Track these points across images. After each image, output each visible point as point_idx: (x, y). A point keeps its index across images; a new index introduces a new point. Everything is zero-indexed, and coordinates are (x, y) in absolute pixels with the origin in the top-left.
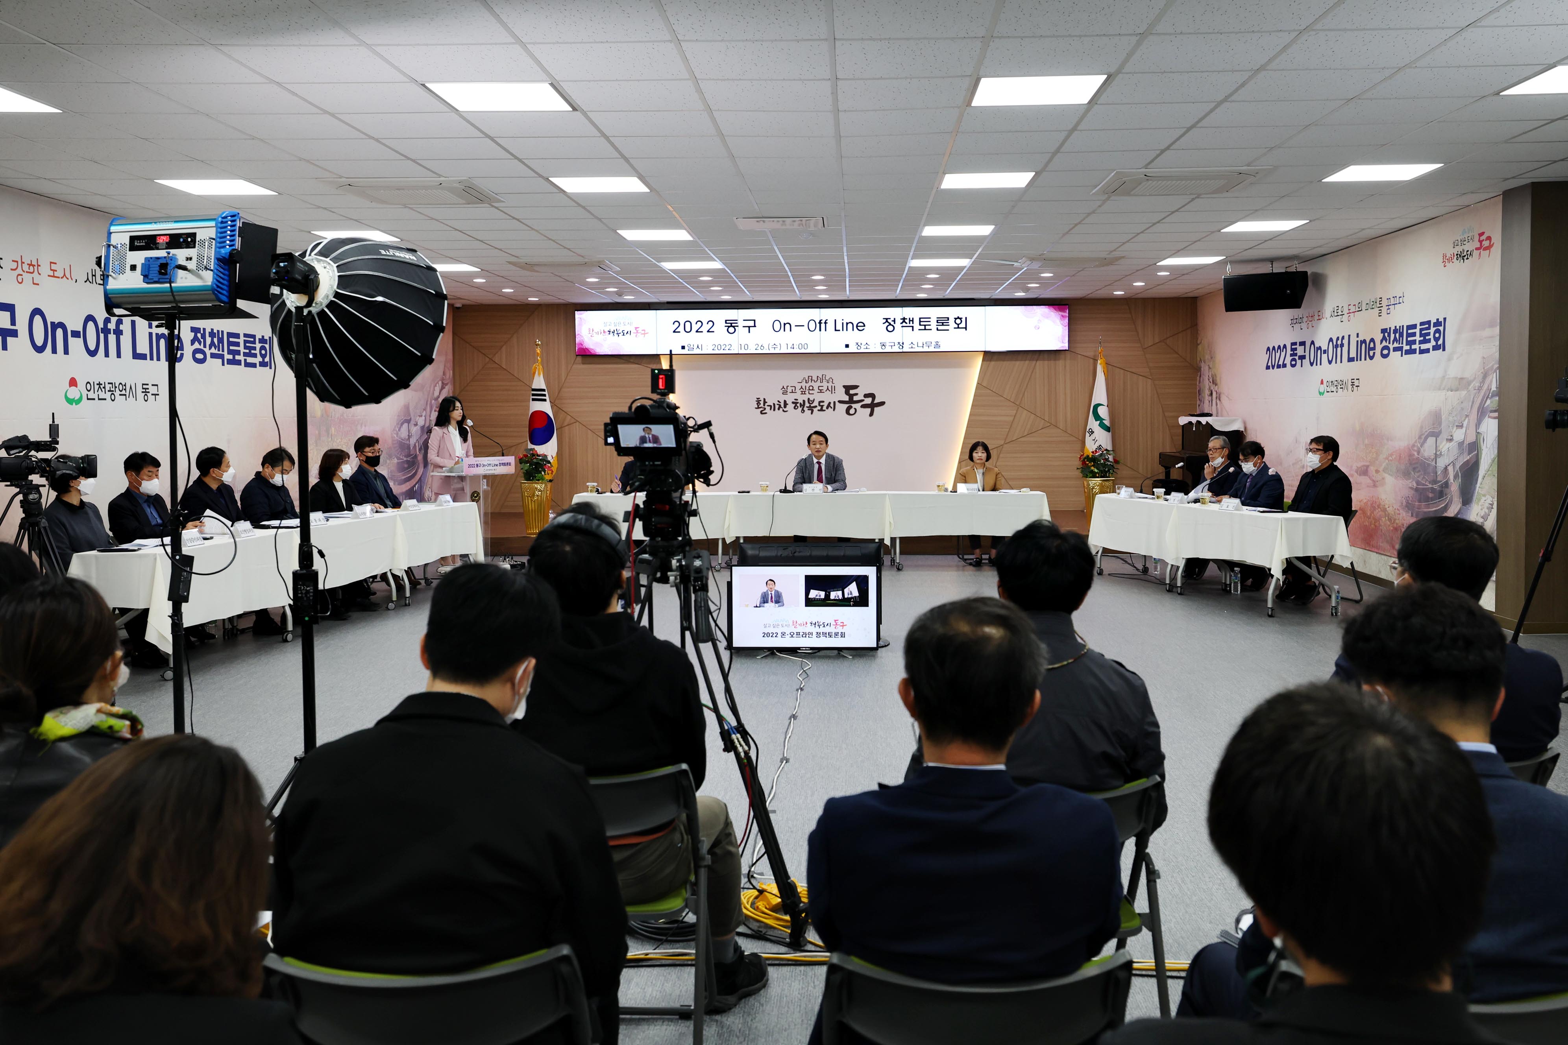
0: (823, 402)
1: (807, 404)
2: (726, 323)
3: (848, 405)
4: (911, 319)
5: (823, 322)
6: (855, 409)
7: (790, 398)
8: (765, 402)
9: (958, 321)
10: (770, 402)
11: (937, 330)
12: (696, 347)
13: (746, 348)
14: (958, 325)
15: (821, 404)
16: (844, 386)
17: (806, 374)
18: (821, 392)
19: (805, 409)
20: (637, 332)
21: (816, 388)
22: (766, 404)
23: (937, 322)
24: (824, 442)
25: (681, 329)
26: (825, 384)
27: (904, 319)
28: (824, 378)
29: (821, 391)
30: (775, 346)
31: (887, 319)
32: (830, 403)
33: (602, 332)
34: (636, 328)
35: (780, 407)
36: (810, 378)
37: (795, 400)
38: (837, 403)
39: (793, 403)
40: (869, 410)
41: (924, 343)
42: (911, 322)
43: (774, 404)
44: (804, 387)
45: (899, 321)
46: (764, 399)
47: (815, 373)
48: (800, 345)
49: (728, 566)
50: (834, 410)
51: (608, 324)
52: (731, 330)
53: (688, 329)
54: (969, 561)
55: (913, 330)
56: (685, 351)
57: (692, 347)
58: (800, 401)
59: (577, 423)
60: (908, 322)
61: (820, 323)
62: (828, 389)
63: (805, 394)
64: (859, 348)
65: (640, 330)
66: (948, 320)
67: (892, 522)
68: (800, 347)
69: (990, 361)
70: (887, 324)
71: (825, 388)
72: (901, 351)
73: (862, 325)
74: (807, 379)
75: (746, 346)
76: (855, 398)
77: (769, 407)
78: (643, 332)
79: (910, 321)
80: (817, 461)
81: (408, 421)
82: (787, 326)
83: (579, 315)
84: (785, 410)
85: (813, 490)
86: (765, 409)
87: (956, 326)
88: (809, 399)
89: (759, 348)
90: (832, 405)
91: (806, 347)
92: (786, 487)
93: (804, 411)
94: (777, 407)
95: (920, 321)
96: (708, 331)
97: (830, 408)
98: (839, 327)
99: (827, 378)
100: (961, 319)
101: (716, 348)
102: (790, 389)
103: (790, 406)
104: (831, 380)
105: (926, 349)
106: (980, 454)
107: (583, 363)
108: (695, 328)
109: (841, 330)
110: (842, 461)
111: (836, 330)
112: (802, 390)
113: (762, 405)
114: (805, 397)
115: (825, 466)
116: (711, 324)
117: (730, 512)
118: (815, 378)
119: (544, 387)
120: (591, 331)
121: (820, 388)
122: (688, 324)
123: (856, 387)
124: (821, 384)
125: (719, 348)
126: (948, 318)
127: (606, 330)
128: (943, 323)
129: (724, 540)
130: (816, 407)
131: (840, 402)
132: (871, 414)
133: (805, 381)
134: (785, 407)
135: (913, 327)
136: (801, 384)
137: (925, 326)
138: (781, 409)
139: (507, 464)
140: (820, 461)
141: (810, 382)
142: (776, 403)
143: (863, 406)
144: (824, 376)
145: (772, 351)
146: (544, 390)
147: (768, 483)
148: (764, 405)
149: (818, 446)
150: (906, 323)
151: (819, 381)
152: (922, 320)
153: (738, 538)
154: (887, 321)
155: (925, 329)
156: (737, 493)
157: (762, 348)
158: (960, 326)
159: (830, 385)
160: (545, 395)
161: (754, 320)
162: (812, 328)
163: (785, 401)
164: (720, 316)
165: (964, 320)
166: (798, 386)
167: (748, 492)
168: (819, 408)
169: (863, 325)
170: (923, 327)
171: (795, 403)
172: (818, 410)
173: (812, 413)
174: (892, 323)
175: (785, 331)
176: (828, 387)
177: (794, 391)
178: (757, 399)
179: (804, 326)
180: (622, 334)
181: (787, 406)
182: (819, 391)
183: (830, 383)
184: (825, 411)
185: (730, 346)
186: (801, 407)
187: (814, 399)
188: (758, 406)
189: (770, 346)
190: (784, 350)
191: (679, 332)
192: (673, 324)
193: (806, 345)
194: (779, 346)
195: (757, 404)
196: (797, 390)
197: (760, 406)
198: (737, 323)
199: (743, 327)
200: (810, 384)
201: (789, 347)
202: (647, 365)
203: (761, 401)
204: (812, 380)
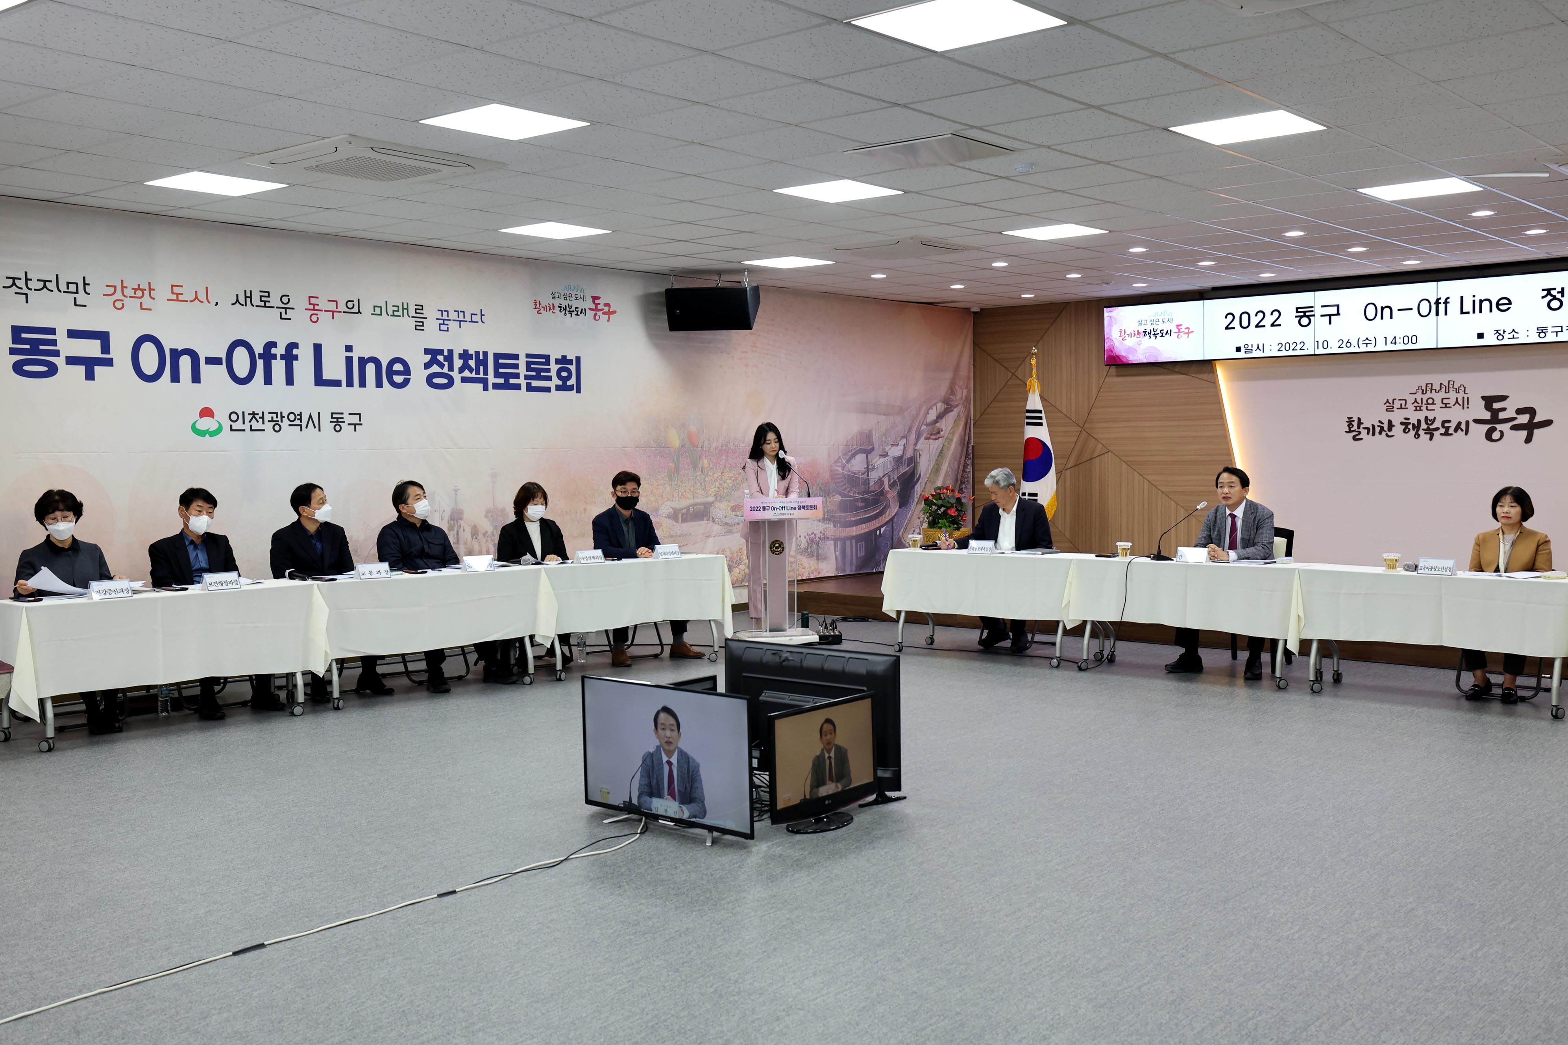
0: (1449, 421)
1: (1424, 426)
2: (1297, 312)
3: (1489, 426)
5: (1442, 301)
6: (1502, 432)
7: (1397, 417)
10: (1367, 423)
12: (1255, 347)
13: (1325, 346)
15: (1446, 425)
16: (1483, 398)
17: (1422, 380)
18: (1446, 407)
19: (1421, 432)
20: (1179, 332)
21: (1438, 401)
22: (1362, 426)
25: (1236, 323)
26: (1452, 395)
28: (1451, 386)
29: (1446, 406)
30: (1367, 342)
31: (1548, 290)
32: (1460, 423)
33: (1136, 333)
34: (1178, 326)
35: (1382, 429)
36: (1430, 386)
37: (1406, 419)
38: (1472, 424)
39: (1402, 423)
40: (1524, 434)
43: (1373, 426)
44: (1419, 401)
46: (1359, 419)
47: (1436, 380)
48: (1406, 338)
50: (1466, 434)
51: (1143, 323)
52: (1305, 321)
53: (1245, 324)
56: (1242, 354)
57: (1250, 347)
58: (1414, 421)
59: (1110, 453)
61: (1437, 303)
62: (1457, 402)
63: (1421, 410)
64: (1501, 337)
65: (1183, 328)
68: (1406, 342)
70: (1549, 298)
71: (1452, 401)
74: (1424, 388)
75: (1325, 343)
76: (1502, 416)
77: (1366, 431)
78: (1187, 331)
81: (868, 452)
82: (1386, 311)
83: (1108, 313)
84: (1390, 434)
86: (1360, 433)
88: (1426, 418)
89: (1344, 345)
90: (1463, 426)
91: (1414, 341)
93: (1419, 436)
94: (1378, 429)
96: (1273, 325)
97: (1459, 430)
98: (1468, 307)
99: (1456, 386)
101: (1283, 348)
102: (1397, 404)
103: (1398, 429)
104: (1462, 388)
107: (1118, 376)
108: (1255, 320)
111: (1462, 312)
112: (1416, 404)
113: (1355, 427)
114: (1421, 415)
115: (1243, 521)
116: (1276, 314)
117: (1070, 583)
118: (1436, 387)
119: (1040, 407)
120: (1123, 332)
121: (1445, 401)
122: (1245, 317)
123: (1503, 398)
124: (1447, 396)
125: (1287, 348)
127: (1141, 330)
129: (1063, 623)
130: (1437, 429)
131: (1477, 421)
132: (1528, 440)
133: (1420, 391)
134: (1390, 429)
136: (1414, 396)
138: (1384, 433)
139: (811, 507)
141: (1429, 392)
142: (1377, 424)
143: (1515, 428)
144: (1451, 383)
145: (1363, 349)
146: (1040, 412)
148: (1359, 428)
151: (1443, 390)
154: (1548, 294)
157: (1348, 345)
159: (1460, 396)
160: (1041, 418)
161: (1338, 306)
162: (1424, 311)
163: (1390, 422)
164: (1289, 302)
166: (1411, 399)
168: (1443, 431)
169: (1507, 302)
171: (1405, 424)
172: (1441, 434)
173: (1431, 439)
174: (1558, 296)
175: (1382, 318)
176: (1457, 398)
177: (1403, 407)
178: (1349, 418)
179: (1411, 309)
180: (1161, 335)
181: (1393, 428)
182: (1444, 406)
183: (1462, 393)
184: (1452, 434)
185: (1302, 344)
186: (1414, 430)
187: (1435, 418)
188: (1350, 429)
189: (1360, 342)
190: (1381, 347)
191: (1234, 328)
192: (1226, 317)
193: (1414, 338)
194: (1373, 342)
195: (1348, 426)
196: (1409, 405)
197: (1352, 429)
198: (1312, 311)
199: (1322, 316)
200: (1429, 395)
201: (1389, 341)
202: (1196, 376)
203: (1354, 421)
204: (1432, 389)
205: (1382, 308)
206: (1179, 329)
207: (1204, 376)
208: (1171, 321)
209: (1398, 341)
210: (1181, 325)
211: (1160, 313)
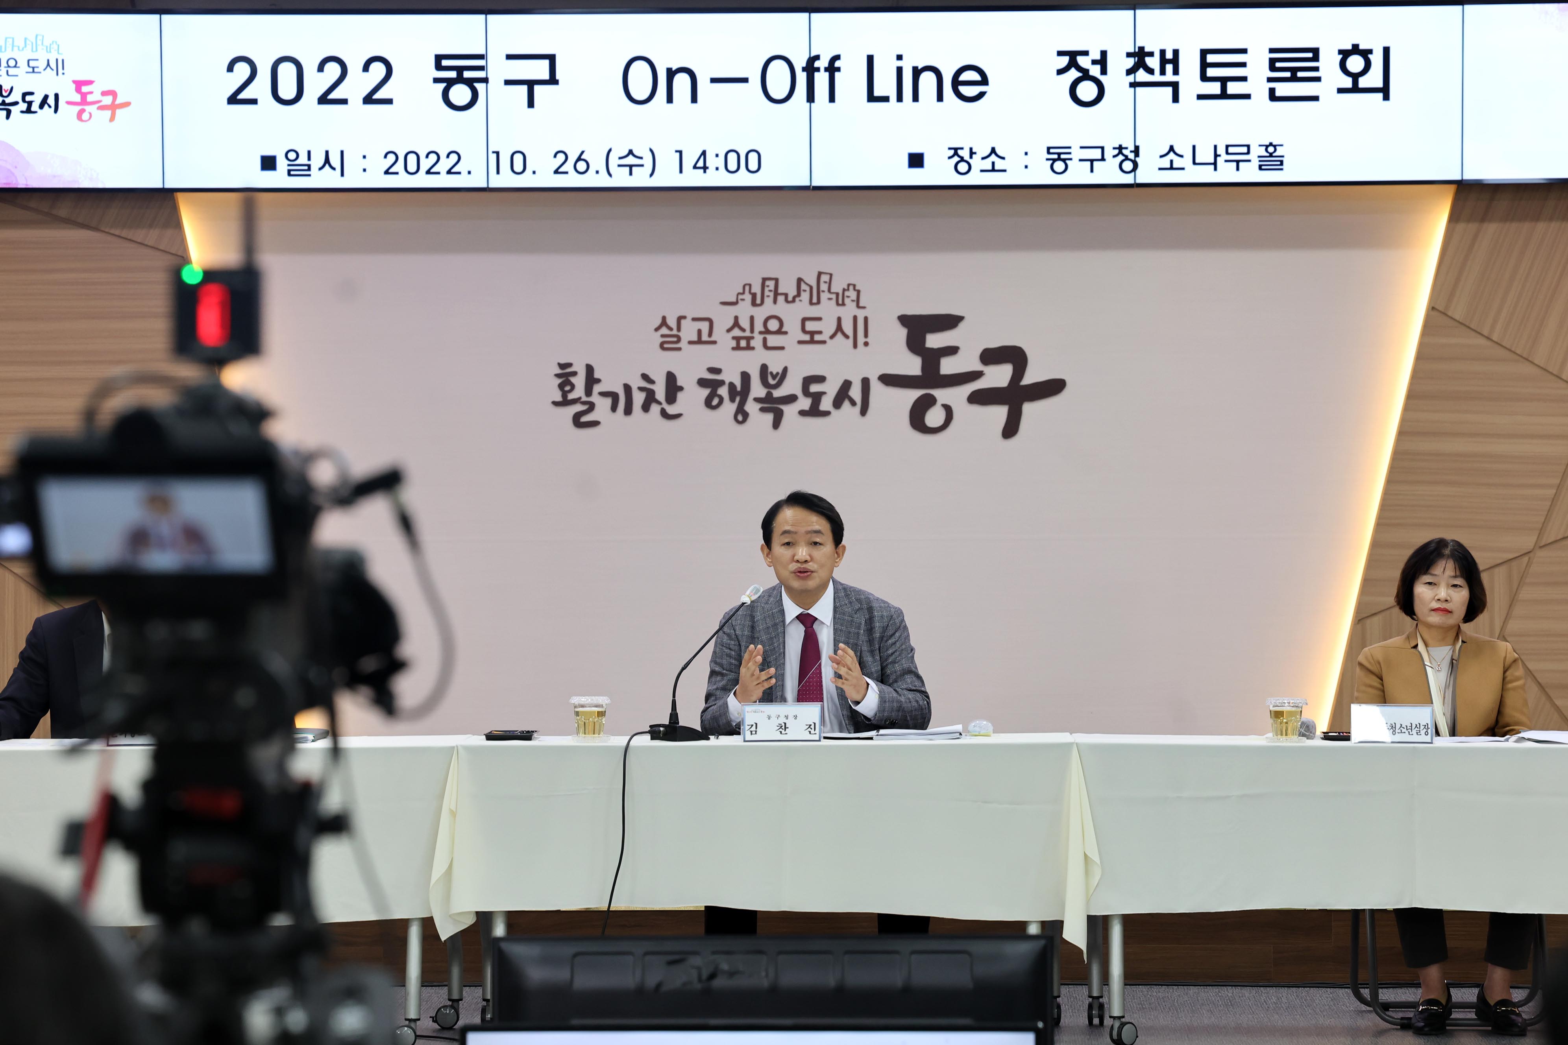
0: (821, 379)
1: (757, 390)
2: (439, 67)
3: (918, 393)
4: (1169, 55)
5: (822, 64)
6: (948, 409)
7: (690, 365)
8: (591, 380)
9: (1355, 63)
10: (611, 382)
11: (1273, 96)
12: (318, 160)
13: (518, 167)
14: (1355, 77)
15: (814, 388)
16: (904, 320)
17: (752, 268)
18: (812, 341)
19: (751, 407)
20: (84, 101)
21: (793, 326)
22: (597, 389)
23: (1273, 68)
24: (827, 538)
25: (260, 88)
26: (828, 311)
27: (1140, 56)
28: (824, 287)
29: (812, 338)
30: (631, 160)
31: (1073, 55)
32: (847, 385)
34: (79, 85)
35: (650, 398)
36: (771, 284)
37: (712, 370)
38: (876, 387)
39: (702, 383)
40: (999, 413)
41: (1221, 150)
42: (1169, 68)
43: (627, 388)
44: (745, 323)
45: (1119, 63)
46: (590, 369)
47: (789, 268)
48: (732, 157)
49: (443, 1028)
50: (864, 411)
52: (460, 94)
53: (287, 90)
54: (1398, 1015)
55: (1176, 99)
56: (278, 178)
57: (303, 159)
58: (732, 376)
60: (1157, 71)
61: (810, 69)
62: (839, 328)
63: (749, 348)
64: (963, 167)
65: (95, 93)
66: (1316, 58)
67: (1095, 857)
68: (732, 166)
69: (1483, 220)
70: (1074, 74)
71: (828, 327)
72: (1128, 179)
73: (976, 76)
74: (757, 289)
75: (518, 158)
76: (948, 366)
77: (608, 401)
78: (108, 100)
79: (1164, 61)
80: (798, 611)
82: (682, 82)
84: (671, 410)
85: (784, 727)
86: (591, 407)
87: (1348, 82)
88: (764, 369)
89: (569, 167)
90: (855, 392)
91: (753, 166)
92: (674, 716)
93: (746, 416)
94: (639, 398)
95: (1204, 65)
96: (369, 100)
97: (846, 404)
98: (885, 85)
99: (837, 287)
100: (1365, 54)
101: (400, 167)
102: (689, 331)
103: (692, 397)
104: (852, 294)
105: (1226, 173)
106: (1443, 592)
108: (316, 84)
109: (893, 97)
110: (900, 613)
111: (872, 98)
112: (737, 332)
113: (579, 392)
114: (751, 362)
116: (378, 70)
117: (453, 814)
118: (788, 287)
121: (810, 326)
122: (287, 72)
123: (950, 322)
124: (813, 311)
125: (412, 167)
126: (1315, 52)
128: (1294, 70)
129: (428, 924)
130: (791, 398)
131: (889, 380)
132: (1010, 429)
133: (748, 297)
134: (671, 398)
135: (1175, 86)
136: (732, 311)
137: (1224, 81)
138: (655, 409)
140: (811, 612)
141: (769, 301)
142: (636, 383)
143: (980, 398)
144: (825, 278)
145: (621, 179)
147: (603, 700)
148: (589, 392)
149: (802, 552)
150: (1151, 71)
151: (805, 296)
152: (1211, 58)
153: (484, 919)
154: (1073, 64)
155: (1224, 95)
156: (481, 741)
157: (581, 166)
158: (1363, 82)
159: (848, 312)
161: (552, 58)
162: (778, 88)
163: (671, 378)
164: (413, 38)
165: (1377, 59)
166: (723, 318)
167: (527, 736)
168: (805, 403)
170: (1215, 88)
172: (802, 413)
173: (776, 424)
174: (1095, 71)
175: (670, 100)
176: (839, 320)
177: (705, 337)
178: (562, 366)
179: (745, 80)
180: (23, 106)
181: (680, 395)
182: (807, 338)
183: (850, 306)
184: (827, 414)
185: (454, 157)
186: (732, 400)
187: (785, 370)
188: (565, 394)
189: (614, 161)
190: (667, 177)
191: (254, 102)
192: (230, 68)
193: (753, 157)
194: (648, 161)
195: (561, 386)
196: (719, 333)
197: (571, 396)
198: (481, 68)
199: (508, 82)
200: (769, 308)
201: (689, 161)
202: (124, 233)
203: (574, 374)
204: (776, 294)
205: (671, 74)
206: (84, 96)
207: (151, 236)
208: (59, 67)
209: (711, 162)
210: (90, 83)
211: (20, 42)
